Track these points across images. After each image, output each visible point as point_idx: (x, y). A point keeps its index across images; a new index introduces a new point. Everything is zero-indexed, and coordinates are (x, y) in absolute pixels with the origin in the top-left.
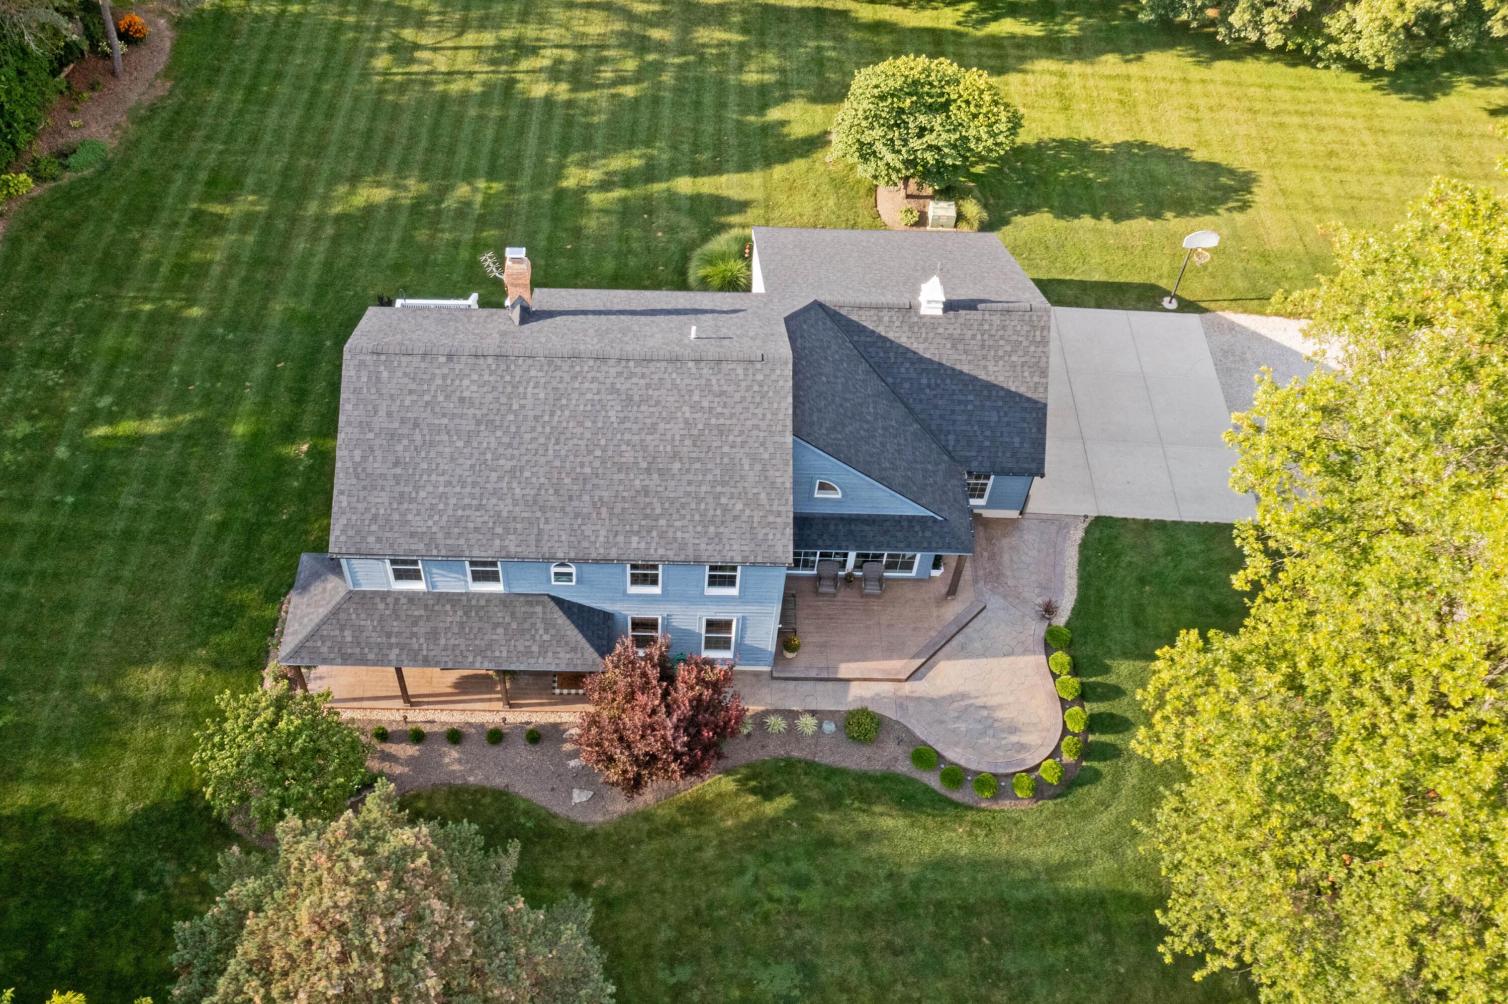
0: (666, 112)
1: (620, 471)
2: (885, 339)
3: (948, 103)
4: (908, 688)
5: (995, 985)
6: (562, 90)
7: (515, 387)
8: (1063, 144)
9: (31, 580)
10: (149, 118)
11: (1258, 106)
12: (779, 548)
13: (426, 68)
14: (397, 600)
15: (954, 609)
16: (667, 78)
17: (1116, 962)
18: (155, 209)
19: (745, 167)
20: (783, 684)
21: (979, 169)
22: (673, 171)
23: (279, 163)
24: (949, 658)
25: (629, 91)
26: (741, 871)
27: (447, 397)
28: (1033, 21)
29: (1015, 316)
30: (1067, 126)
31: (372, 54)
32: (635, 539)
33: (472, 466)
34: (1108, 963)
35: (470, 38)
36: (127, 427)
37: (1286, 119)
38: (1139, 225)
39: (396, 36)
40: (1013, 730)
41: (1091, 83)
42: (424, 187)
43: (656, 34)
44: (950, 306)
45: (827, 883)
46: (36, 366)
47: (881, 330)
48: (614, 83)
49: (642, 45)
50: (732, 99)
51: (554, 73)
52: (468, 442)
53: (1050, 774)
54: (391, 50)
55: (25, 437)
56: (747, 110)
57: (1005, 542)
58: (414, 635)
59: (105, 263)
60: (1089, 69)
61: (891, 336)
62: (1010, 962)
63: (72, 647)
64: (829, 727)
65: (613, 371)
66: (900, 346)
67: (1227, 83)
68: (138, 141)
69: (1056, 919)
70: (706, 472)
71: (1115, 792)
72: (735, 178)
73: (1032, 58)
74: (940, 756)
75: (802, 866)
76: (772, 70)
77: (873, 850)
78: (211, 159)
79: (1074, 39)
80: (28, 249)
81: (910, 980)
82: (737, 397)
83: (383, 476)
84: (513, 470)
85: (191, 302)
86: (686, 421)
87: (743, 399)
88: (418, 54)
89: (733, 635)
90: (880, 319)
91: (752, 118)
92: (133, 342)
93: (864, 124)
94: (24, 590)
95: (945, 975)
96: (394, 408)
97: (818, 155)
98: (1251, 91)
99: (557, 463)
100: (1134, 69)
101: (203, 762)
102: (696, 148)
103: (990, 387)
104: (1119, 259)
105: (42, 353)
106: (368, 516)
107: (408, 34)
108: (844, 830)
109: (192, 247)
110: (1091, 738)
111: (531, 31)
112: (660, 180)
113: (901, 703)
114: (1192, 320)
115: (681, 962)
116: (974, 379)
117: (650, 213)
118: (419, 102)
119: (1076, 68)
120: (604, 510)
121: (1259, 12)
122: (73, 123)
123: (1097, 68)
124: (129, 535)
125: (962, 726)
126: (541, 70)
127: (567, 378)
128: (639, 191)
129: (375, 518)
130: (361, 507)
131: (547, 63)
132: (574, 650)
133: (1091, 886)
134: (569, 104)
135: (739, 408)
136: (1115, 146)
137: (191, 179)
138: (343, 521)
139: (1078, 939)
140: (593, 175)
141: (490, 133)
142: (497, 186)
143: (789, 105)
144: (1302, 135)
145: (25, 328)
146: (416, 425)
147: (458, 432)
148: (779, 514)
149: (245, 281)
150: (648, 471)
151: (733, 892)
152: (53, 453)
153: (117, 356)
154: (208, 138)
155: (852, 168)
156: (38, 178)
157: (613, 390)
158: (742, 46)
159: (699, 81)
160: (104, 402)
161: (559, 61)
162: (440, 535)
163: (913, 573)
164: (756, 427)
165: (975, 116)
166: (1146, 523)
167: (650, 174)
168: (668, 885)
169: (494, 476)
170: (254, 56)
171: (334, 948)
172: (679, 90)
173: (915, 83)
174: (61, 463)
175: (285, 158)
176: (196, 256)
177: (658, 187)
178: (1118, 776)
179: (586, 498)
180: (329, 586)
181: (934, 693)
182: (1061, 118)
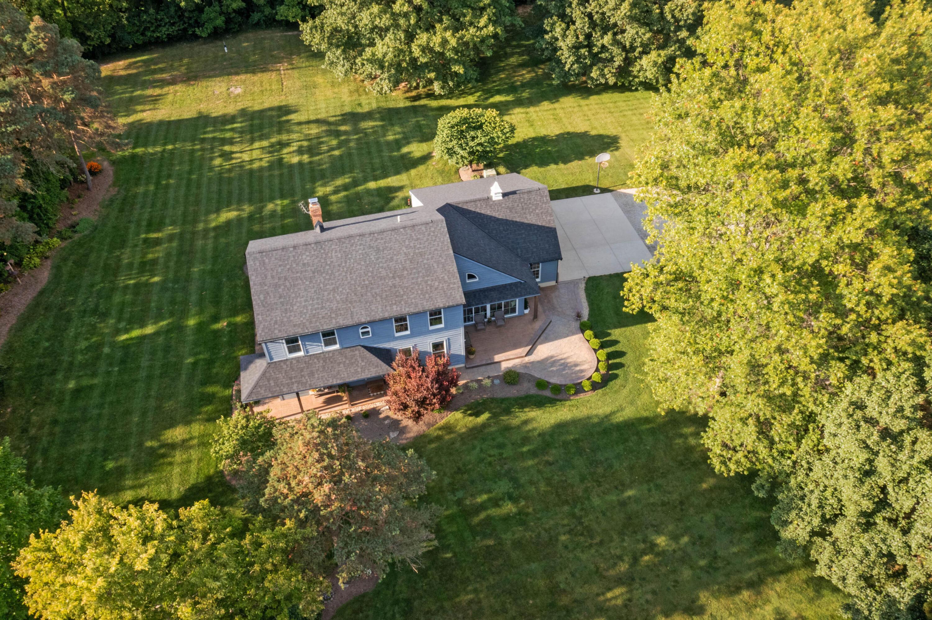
0: (356, 158)
1: (381, 280)
2: (480, 214)
3: (482, 125)
4: (527, 359)
5: (597, 467)
6: (306, 158)
7: (327, 254)
8: (534, 139)
9: (106, 406)
10: (111, 205)
11: (613, 110)
12: (458, 297)
13: (239, 160)
14: (291, 363)
15: (538, 325)
16: (352, 144)
17: (645, 445)
18: (124, 241)
19: (398, 173)
20: (471, 370)
21: (501, 155)
22: (366, 180)
23: (180, 211)
24: (541, 344)
25: (336, 153)
26: (474, 448)
27: (297, 265)
28: (509, 95)
29: (533, 193)
30: (534, 132)
31: (212, 159)
32: (395, 307)
33: (315, 291)
34: (642, 446)
35: (257, 145)
36: (136, 333)
37: (626, 113)
38: (575, 164)
39: (222, 150)
40: (576, 365)
41: (540, 114)
42: (252, 208)
43: (343, 128)
44: (505, 195)
45: (513, 444)
46: (83, 317)
47: (478, 210)
48: (329, 151)
49: (338, 134)
50: (384, 148)
51: (300, 151)
52: (311, 282)
53: (597, 378)
54: (220, 156)
55: (86, 348)
56: (392, 151)
57: (553, 295)
58: (302, 376)
59: (106, 267)
60: (537, 109)
61: (483, 212)
62: (600, 456)
63: (134, 429)
64: (497, 382)
65: (368, 239)
66: (487, 216)
67: (597, 104)
68: (108, 214)
69: (615, 435)
70: (419, 273)
71: (626, 380)
72: (394, 178)
73: (512, 108)
74: (548, 383)
75: (500, 440)
76: (399, 133)
77: (529, 427)
78: (146, 216)
79: (528, 98)
80: (65, 270)
81: (560, 473)
82: (425, 239)
83: (276, 304)
84: (334, 289)
85: (153, 276)
86: (405, 254)
87: (428, 239)
88: (234, 156)
89: (445, 350)
90: (476, 206)
91: (395, 154)
92: (128, 297)
93: (448, 139)
94: (104, 411)
95: (574, 468)
96: (274, 274)
97: (429, 162)
98: (608, 105)
99: (353, 282)
100: (556, 105)
101: (217, 453)
102: (374, 170)
103: (530, 226)
104: (571, 178)
105: (85, 311)
106: (273, 322)
107: (227, 148)
108: (515, 422)
109: (146, 253)
110: (610, 362)
111: (284, 137)
112: (361, 185)
113: (525, 366)
114: (608, 195)
115: (457, 490)
116: (523, 224)
117: (360, 199)
118: (240, 175)
119: (532, 109)
120: (378, 298)
121: (603, 70)
122: (74, 213)
123: (541, 108)
124: (150, 377)
125: (554, 369)
126: (294, 152)
127: (349, 246)
128: (353, 191)
129: (276, 322)
130: (268, 319)
131: (295, 148)
132: (377, 366)
133: (626, 418)
134: (310, 163)
135: (427, 244)
136: (557, 136)
137: (138, 225)
138: (262, 326)
139: (626, 440)
140: (329, 189)
141: (277, 181)
142: (286, 202)
143: (411, 146)
144: (634, 118)
145: (73, 303)
146: (286, 279)
147: (305, 278)
148: (454, 283)
149: (177, 262)
150: (394, 277)
151: (472, 457)
152: (102, 352)
153: (123, 304)
154: (142, 207)
155: (446, 163)
156: (63, 239)
157: (370, 247)
158: (382, 126)
159: (367, 143)
160: (122, 325)
161: (301, 147)
162: (307, 323)
163: (517, 313)
164: (436, 250)
165: (495, 128)
166: (610, 276)
167: (355, 183)
168: (443, 461)
169: (326, 293)
170: (155, 170)
171: (316, 455)
172: (359, 149)
173: (465, 119)
174: (108, 355)
175: (182, 208)
176: (150, 256)
177: (360, 188)
178: (626, 375)
179: (369, 294)
180: (258, 364)
181: (538, 359)
182: (531, 129)
